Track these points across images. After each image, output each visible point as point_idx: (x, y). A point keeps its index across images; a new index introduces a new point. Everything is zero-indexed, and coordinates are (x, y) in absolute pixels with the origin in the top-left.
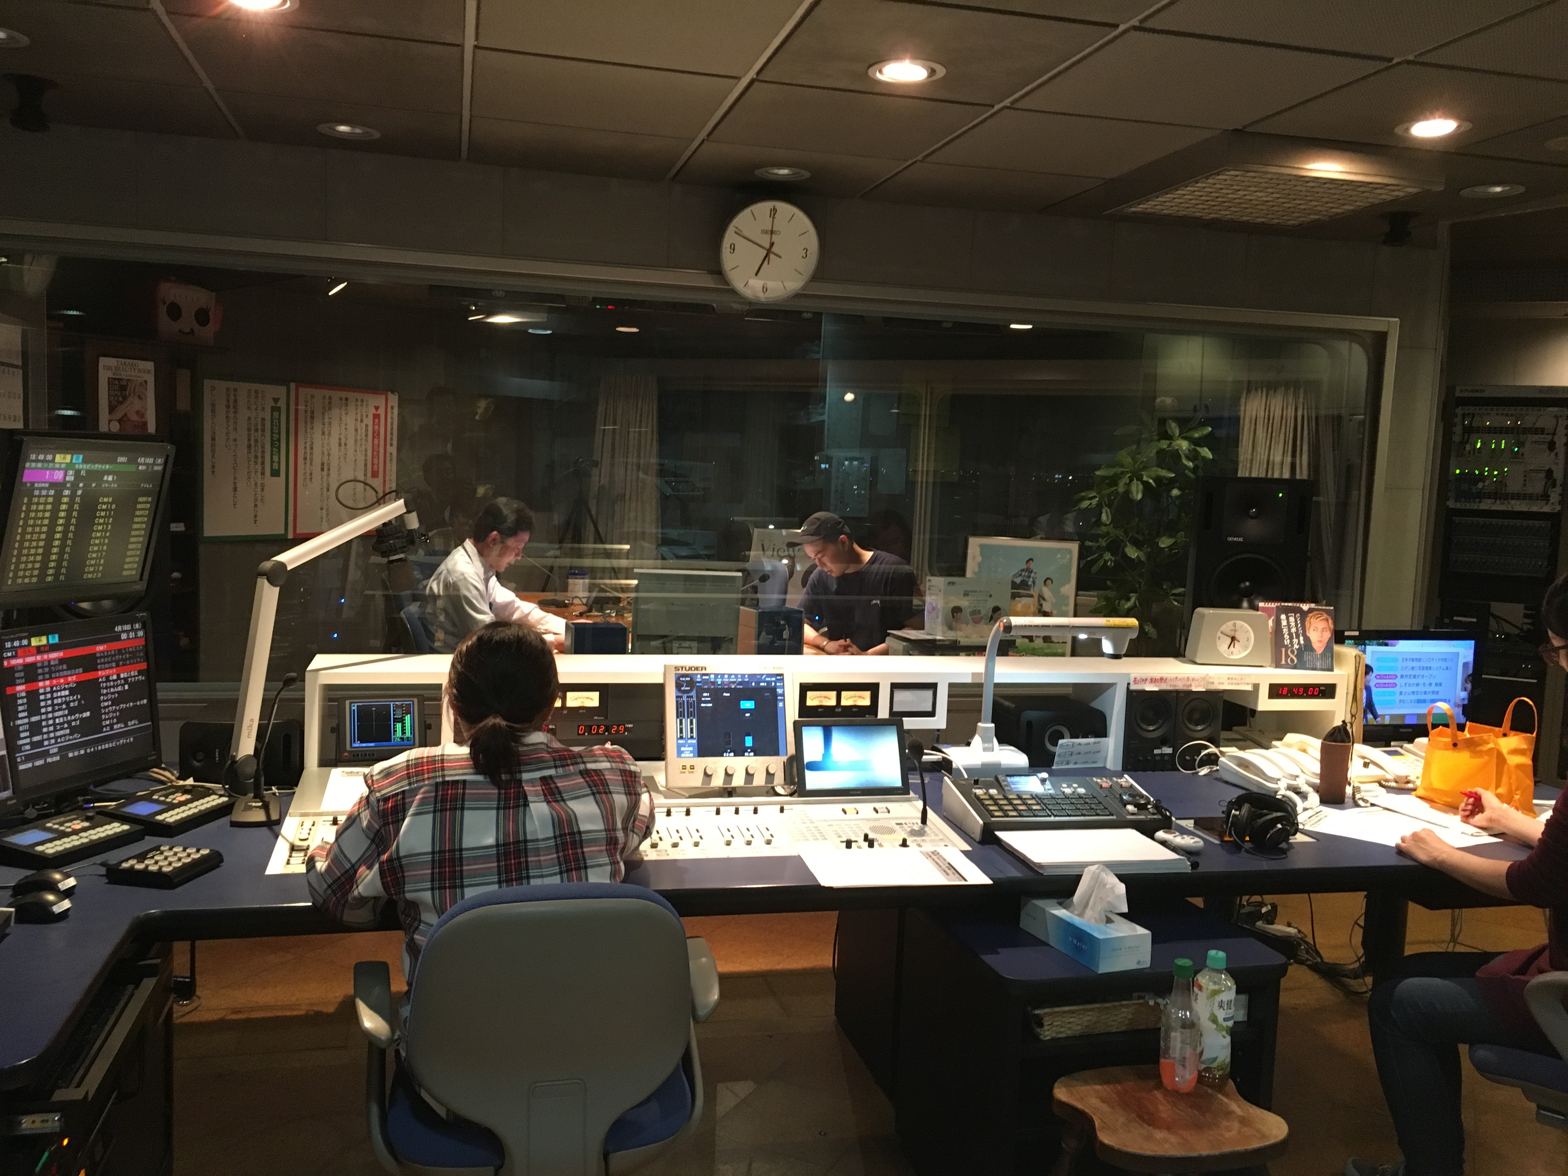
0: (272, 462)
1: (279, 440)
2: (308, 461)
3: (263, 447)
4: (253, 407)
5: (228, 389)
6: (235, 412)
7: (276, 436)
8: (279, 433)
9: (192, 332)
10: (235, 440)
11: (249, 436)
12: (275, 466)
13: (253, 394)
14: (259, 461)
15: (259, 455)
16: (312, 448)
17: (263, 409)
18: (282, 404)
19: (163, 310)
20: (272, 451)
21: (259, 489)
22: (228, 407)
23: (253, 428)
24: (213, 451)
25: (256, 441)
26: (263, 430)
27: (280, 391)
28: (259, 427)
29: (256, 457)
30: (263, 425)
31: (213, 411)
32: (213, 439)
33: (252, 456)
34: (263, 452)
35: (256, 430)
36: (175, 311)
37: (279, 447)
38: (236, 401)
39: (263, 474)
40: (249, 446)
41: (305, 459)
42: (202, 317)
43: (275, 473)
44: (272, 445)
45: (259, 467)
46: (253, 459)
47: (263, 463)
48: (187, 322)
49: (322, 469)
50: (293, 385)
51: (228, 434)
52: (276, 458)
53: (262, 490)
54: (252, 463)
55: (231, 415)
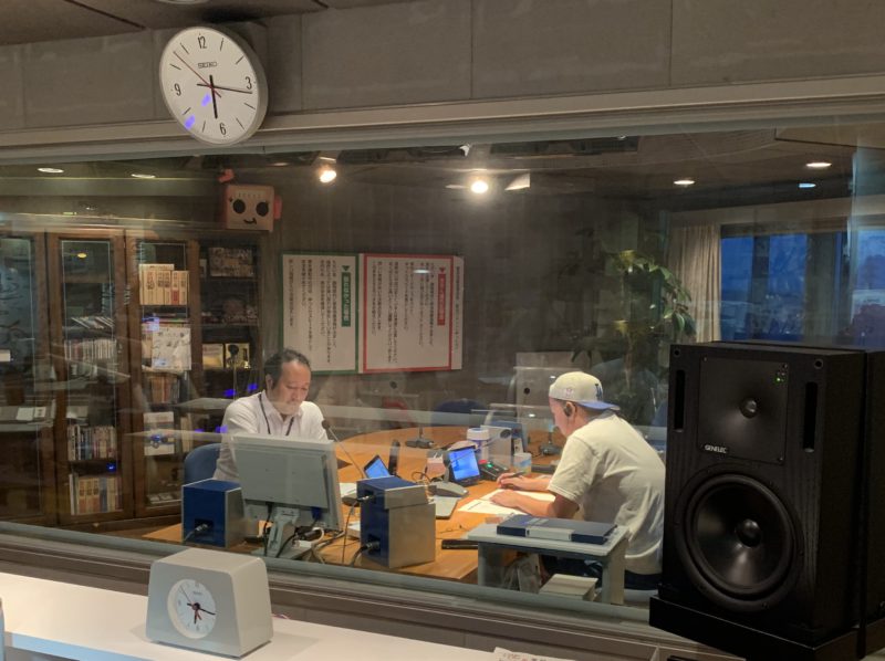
0: (343, 315)
1: (349, 298)
2: (377, 315)
3: (335, 304)
4: (326, 274)
5: (303, 261)
6: (310, 278)
7: (346, 296)
8: (349, 293)
10: (310, 299)
11: (323, 295)
12: (346, 318)
13: (325, 264)
14: (332, 314)
15: (332, 309)
16: (379, 303)
17: (334, 275)
18: (352, 270)
20: (343, 307)
21: (331, 336)
22: (304, 274)
23: (325, 289)
24: (292, 309)
25: (329, 299)
26: (335, 291)
27: (350, 261)
28: (331, 289)
29: (329, 312)
30: (335, 287)
31: (291, 278)
32: (291, 299)
33: (325, 310)
34: (335, 308)
35: (329, 292)
37: (349, 304)
38: (310, 270)
39: (335, 324)
40: (323, 304)
41: (374, 312)
43: (346, 323)
44: (343, 302)
45: (331, 320)
46: (326, 313)
47: (335, 316)
49: (390, 320)
50: (360, 256)
51: (303, 295)
52: (346, 312)
53: (334, 337)
54: (325, 317)
55: (307, 280)
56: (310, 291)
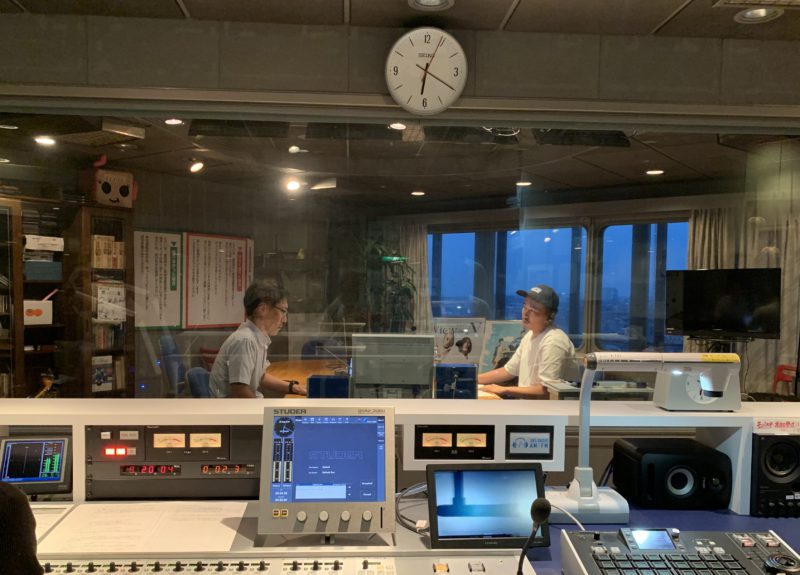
0: (171, 281)
1: (176, 268)
2: (195, 281)
3: (165, 272)
4: (159, 247)
5: (142, 237)
6: (147, 251)
7: (174, 265)
8: (176, 264)
9: (118, 200)
10: (147, 268)
11: (156, 265)
12: (174, 283)
13: (159, 239)
14: (163, 280)
15: (163, 277)
16: (197, 273)
17: (165, 249)
18: (178, 245)
19: (99, 187)
20: (171, 276)
21: (163, 298)
22: (142, 247)
23: (159, 260)
25: (161, 268)
26: (165, 262)
27: (176, 238)
28: (163, 260)
29: (161, 278)
30: (166, 258)
33: (158, 277)
34: (166, 275)
35: (161, 262)
36: (107, 188)
37: (176, 273)
38: (147, 244)
39: (165, 288)
40: (156, 272)
41: (193, 279)
42: (124, 191)
43: (173, 288)
44: (172, 270)
45: (163, 285)
46: (159, 279)
47: (165, 282)
48: (115, 193)
50: (185, 234)
51: (142, 264)
52: (174, 279)
53: (165, 298)
54: (158, 282)
56: (147, 261)
